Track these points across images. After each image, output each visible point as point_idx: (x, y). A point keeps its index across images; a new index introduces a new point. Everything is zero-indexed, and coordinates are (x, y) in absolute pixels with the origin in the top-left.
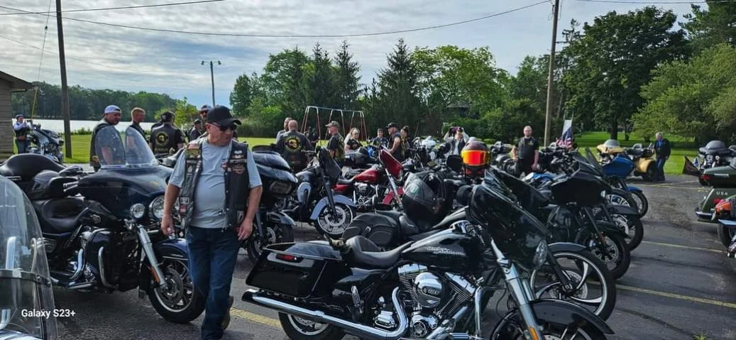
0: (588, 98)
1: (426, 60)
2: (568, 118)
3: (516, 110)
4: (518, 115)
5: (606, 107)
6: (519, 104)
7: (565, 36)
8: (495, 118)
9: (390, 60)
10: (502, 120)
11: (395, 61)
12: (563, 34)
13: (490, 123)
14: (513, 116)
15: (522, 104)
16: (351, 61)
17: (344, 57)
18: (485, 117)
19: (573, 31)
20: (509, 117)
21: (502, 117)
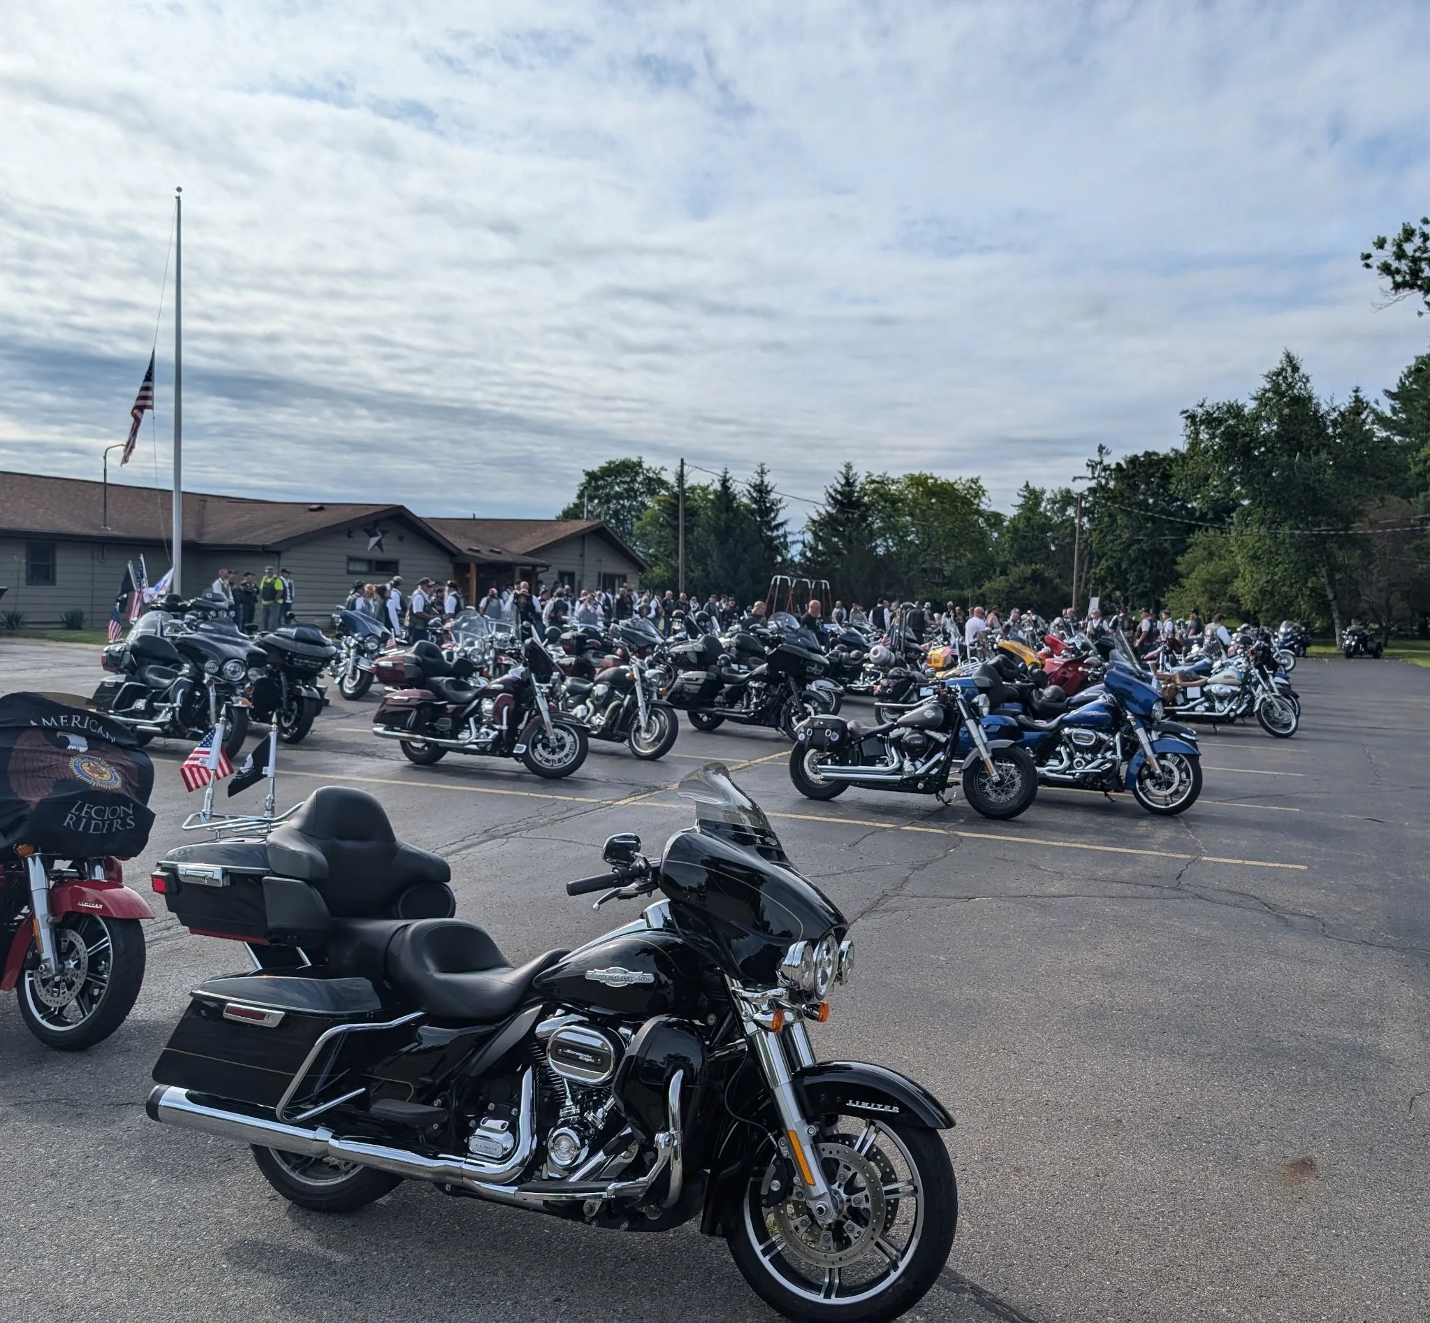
0: (1118, 565)
1: (883, 495)
2: (1095, 595)
3: (1026, 580)
4: (1028, 588)
5: (1140, 579)
6: (1030, 572)
7: (1090, 469)
8: (996, 591)
9: (831, 495)
10: (1007, 593)
11: (839, 497)
12: (1088, 465)
13: (990, 598)
14: (1022, 588)
15: (1034, 571)
16: (773, 496)
17: (761, 490)
18: (984, 589)
19: (1101, 463)
20: (1016, 590)
21: (1007, 590)
